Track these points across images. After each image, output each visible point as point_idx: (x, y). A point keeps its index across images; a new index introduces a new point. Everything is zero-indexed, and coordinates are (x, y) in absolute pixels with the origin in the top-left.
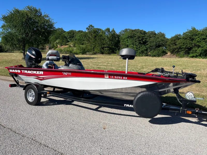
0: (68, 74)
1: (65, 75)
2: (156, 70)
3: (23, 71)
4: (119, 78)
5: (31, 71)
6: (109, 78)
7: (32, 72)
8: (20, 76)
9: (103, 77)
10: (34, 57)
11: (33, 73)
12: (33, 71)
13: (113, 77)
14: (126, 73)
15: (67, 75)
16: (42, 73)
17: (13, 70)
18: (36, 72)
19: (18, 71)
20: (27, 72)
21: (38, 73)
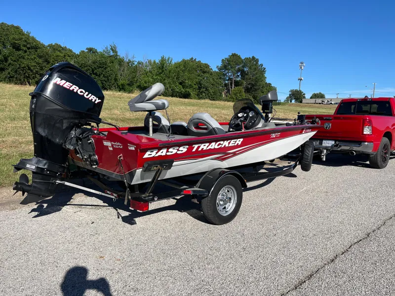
0: (276, 135)
1: (273, 138)
3: (195, 147)
5: (218, 143)
10: (98, 101)
11: (220, 146)
12: (222, 142)
15: (275, 138)
16: (240, 143)
17: (161, 151)
18: (229, 143)
19: (178, 150)
20: (208, 147)
21: (232, 143)
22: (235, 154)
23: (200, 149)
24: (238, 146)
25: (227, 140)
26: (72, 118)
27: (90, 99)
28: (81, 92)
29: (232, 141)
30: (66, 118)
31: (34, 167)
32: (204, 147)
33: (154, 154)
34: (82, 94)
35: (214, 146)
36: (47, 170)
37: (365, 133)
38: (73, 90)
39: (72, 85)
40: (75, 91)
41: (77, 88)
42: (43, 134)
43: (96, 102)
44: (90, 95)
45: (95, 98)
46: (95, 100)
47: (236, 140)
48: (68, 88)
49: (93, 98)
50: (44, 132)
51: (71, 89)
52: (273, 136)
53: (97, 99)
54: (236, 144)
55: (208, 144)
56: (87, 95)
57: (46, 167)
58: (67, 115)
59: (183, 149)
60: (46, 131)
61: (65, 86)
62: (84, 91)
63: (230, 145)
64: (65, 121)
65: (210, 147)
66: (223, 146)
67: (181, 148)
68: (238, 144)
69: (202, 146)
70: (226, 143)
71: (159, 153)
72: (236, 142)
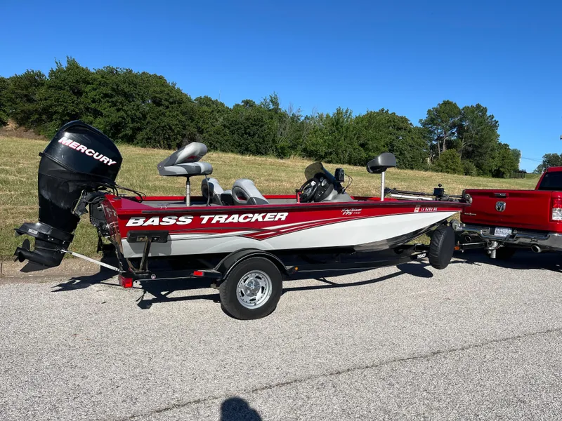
0: (353, 212)
1: (348, 215)
3: (206, 219)
5: (244, 216)
7: (245, 218)
10: (111, 162)
11: (248, 220)
12: (250, 215)
14: (382, 200)
15: (351, 215)
16: (283, 218)
17: (151, 220)
18: (264, 217)
19: (177, 220)
20: (226, 219)
21: (269, 217)
23: (214, 221)
24: (280, 222)
25: (260, 213)
26: (79, 181)
27: (101, 160)
28: (90, 152)
29: (270, 215)
30: (70, 181)
31: (36, 232)
32: (222, 219)
33: (141, 222)
34: (91, 154)
35: (235, 218)
36: (51, 237)
37: (554, 218)
38: (81, 150)
39: (79, 144)
40: (83, 151)
41: (86, 148)
42: (47, 197)
43: (109, 164)
44: (101, 156)
45: (108, 159)
46: (108, 162)
47: (275, 214)
48: (75, 148)
49: (105, 159)
50: (48, 194)
51: (78, 149)
52: (348, 212)
53: (111, 160)
54: (276, 219)
55: (226, 216)
56: (97, 156)
57: (49, 233)
58: (71, 177)
59: (187, 221)
60: (50, 194)
61: (71, 146)
62: (93, 152)
63: (266, 219)
64: (70, 184)
65: (230, 220)
66: (253, 220)
67: (182, 219)
68: (280, 219)
69: (216, 219)
70: (259, 217)
71: (149, 222)
72: (276, 216)
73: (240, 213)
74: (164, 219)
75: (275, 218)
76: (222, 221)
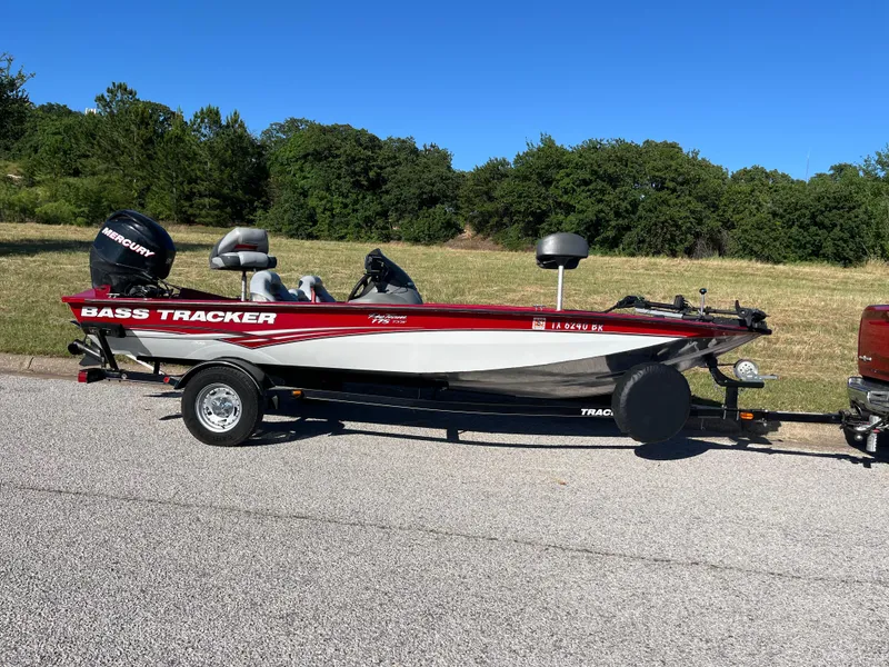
0: (391, 320)
1: (381, 324)
2: (630, 301)
4: (579, 327)
5: (211, 314)
6: (548, 328)
7: (215, 316)
8: (137, 333)
9: (528, 327)
10: (149, 253)
11: (219, 320)
12: (221, 314)
13: (559, 326)
15: (387, 325)
16: (271, 321)
17: (104, 310)
18: (241, 317)
19: (132, 314)
20: (190, 317)
21: (248, 318)
22: (271, 341)
23: (176, 318)
24: (265, 326)
25: (234, 311)
26: (119, 274)
27: (137, 251)
29: (247, 315)
32: (186, 315)
33: (94, 313)
34: (128, 245)
35: (200, 316)
39: (118, 235)
40: (120, 241)
41: (123, 238)
44: (138, 246)
46: (145, 253)
47: (257, 314)
49: (142, 250)
51: (116, 239)
52: (381, 319)
53: (150, 251)
54: (261, 321)
55: (189, 313)
56: (134, 247)
58: (110, 269)
59: (144, 314)
62: (130, 242)
63: (244, 320)
64: (111, 276)
65: (194, 318)
66: (227, 320)
67: (136, 311)
68: (266, 322)
69: (177, 315)
70: (235, 317)
71: (102, 314)
72: (258, 317)
73: (207, 309)
74: (117, 311)
75: (257, 319)
76: (186, 318)
